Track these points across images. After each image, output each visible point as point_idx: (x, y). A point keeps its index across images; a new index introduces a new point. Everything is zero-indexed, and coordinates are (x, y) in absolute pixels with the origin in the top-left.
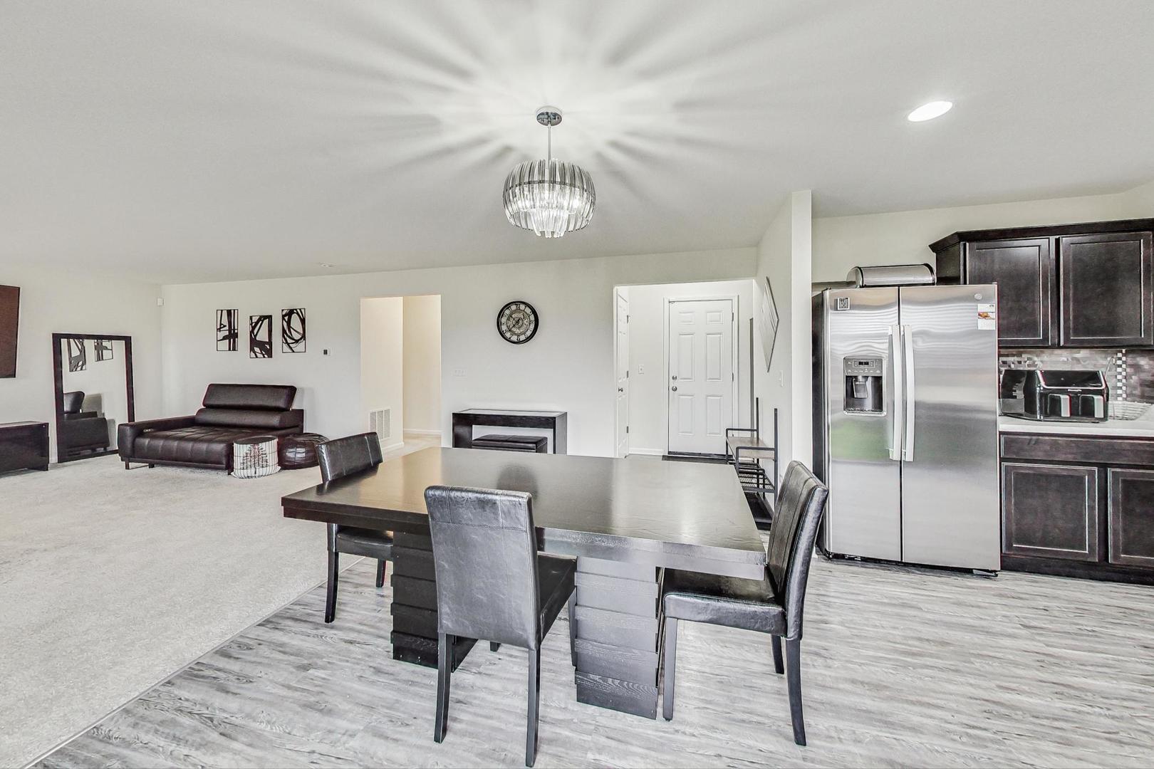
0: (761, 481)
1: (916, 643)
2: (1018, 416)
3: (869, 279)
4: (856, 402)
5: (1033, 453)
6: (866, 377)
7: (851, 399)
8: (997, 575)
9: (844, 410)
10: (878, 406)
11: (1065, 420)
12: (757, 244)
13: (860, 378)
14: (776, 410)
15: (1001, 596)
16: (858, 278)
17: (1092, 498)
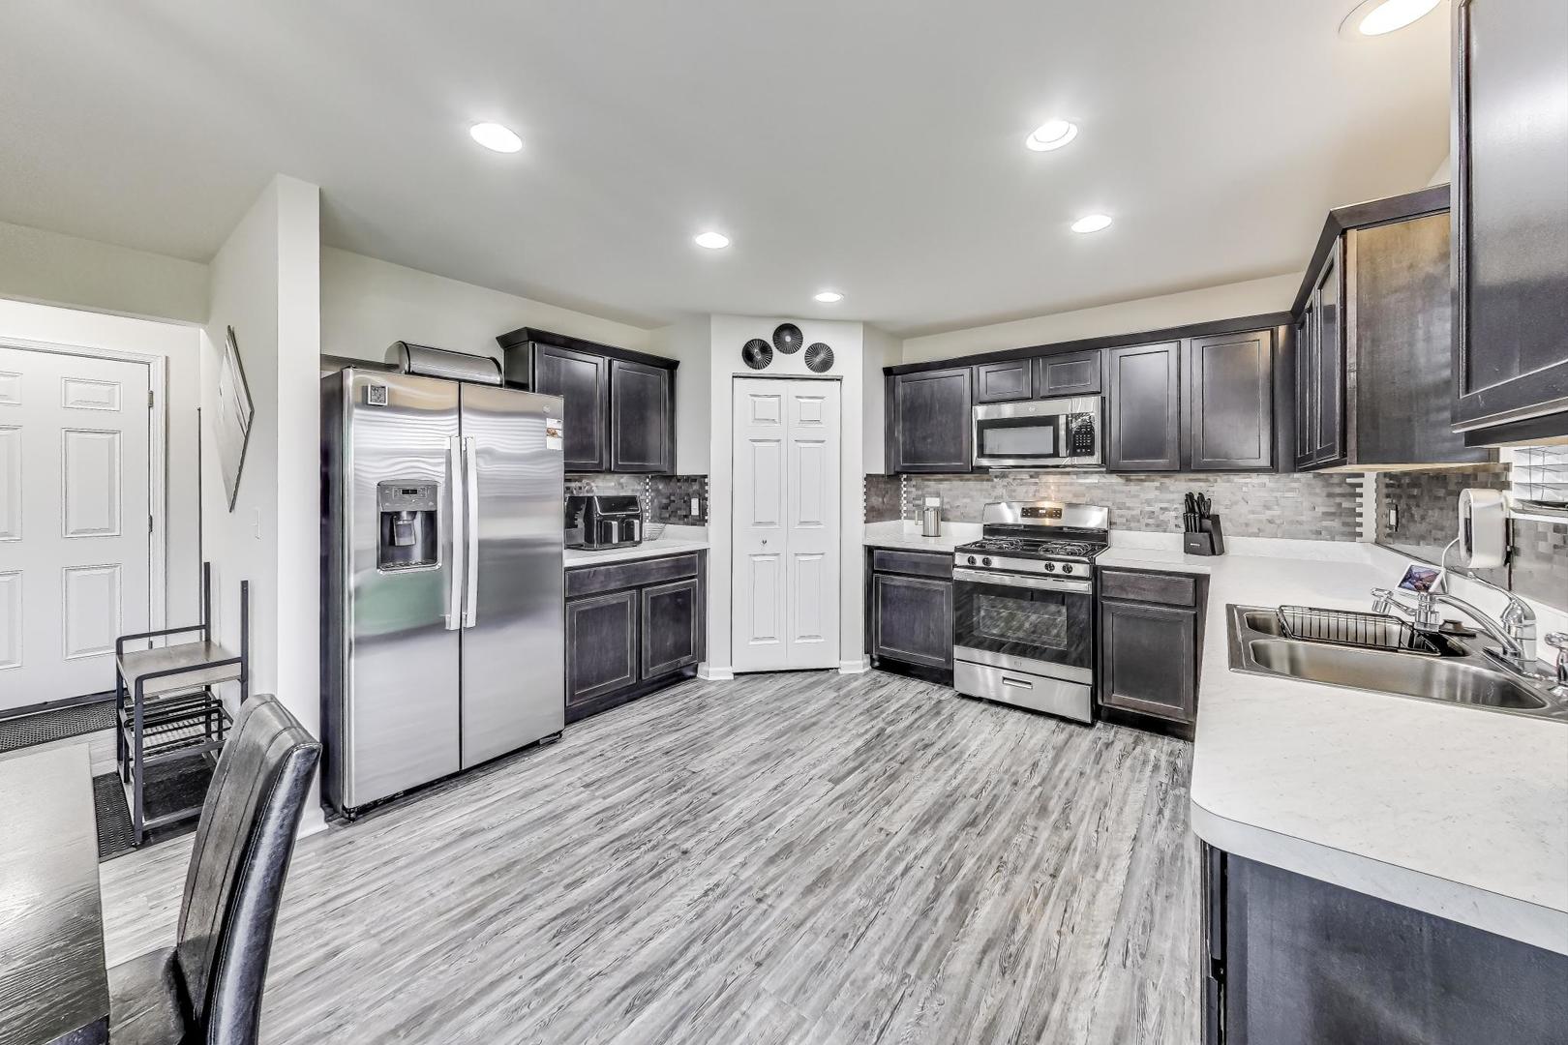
0: (214, 727)
1: (478, 890)
2: (578, 547)
3: (418, 365)
4: (397, 552)
5: (591, 588)
6: (413, 514)
7: (389, 550)
8: (561, 736)
9: (378, 568)
10: (431, 555)
11: (616, 547)
12: (206, 258)
13: (404, 515)
14: (245, 584)
15: (565, 760)
16: (403, 357)
17: (632, 623)
